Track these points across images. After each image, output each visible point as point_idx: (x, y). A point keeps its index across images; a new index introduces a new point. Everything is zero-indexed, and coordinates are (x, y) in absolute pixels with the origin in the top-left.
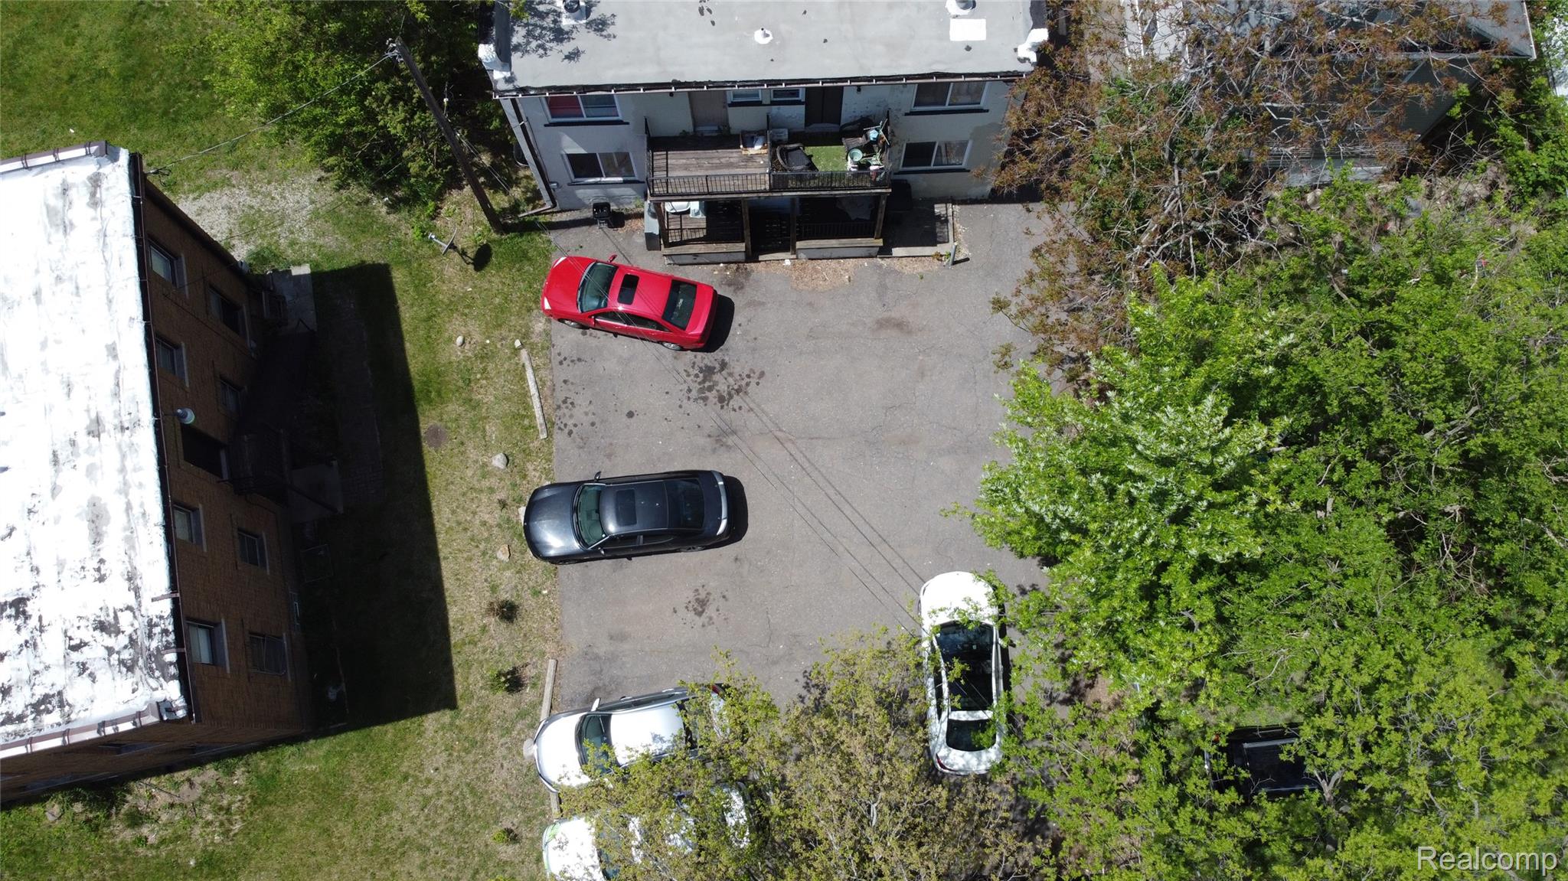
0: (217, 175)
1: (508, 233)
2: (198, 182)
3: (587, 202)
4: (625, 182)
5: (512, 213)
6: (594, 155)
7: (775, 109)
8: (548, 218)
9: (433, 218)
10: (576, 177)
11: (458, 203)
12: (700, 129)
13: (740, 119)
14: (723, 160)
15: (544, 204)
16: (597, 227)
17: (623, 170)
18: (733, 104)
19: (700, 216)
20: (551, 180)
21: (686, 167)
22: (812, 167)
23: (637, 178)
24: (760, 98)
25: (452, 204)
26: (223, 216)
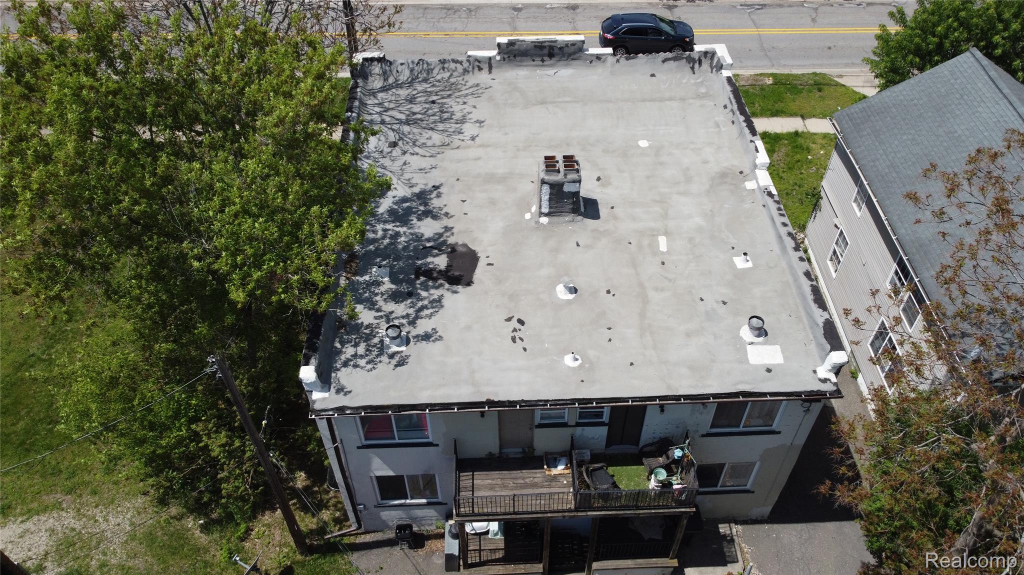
0: (49, 499)
1: (312, 554)
2: (31, 506)
3: (391, 524)
4: (429, 504)
5: (318, 534)
6: (403, 476)
7: (579, 429)
8: (352, 539)
9: (242, 539)
10: (382, 499)
11: (269, 526)
12: (505, 451)
13: (544, 440)
14: (527, 480)
15: (350, 526)
16: (398, 548)
17: (428, 492)
18: (540, 426)
19: (499, 537)
20: (359, 502)
21: (491, 488)
22: (615, 485)
23: (440, 500)
24: (566, 420)
25: (263, 526)
26: (43, 539)
